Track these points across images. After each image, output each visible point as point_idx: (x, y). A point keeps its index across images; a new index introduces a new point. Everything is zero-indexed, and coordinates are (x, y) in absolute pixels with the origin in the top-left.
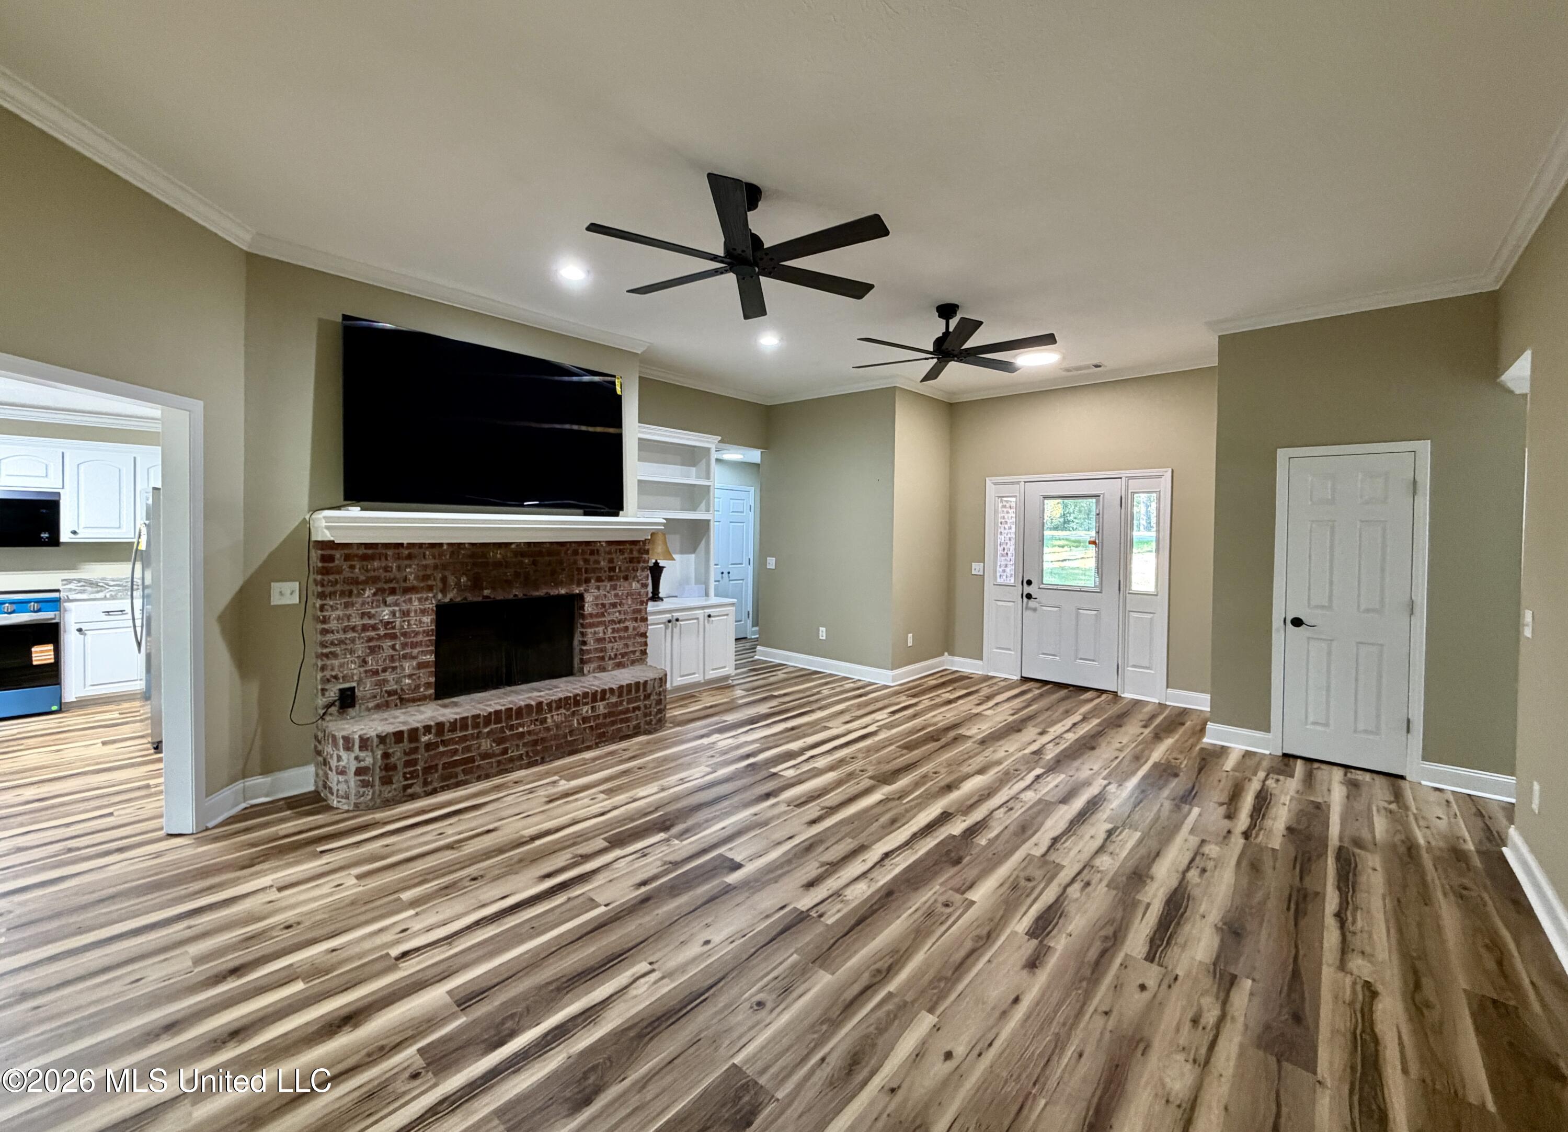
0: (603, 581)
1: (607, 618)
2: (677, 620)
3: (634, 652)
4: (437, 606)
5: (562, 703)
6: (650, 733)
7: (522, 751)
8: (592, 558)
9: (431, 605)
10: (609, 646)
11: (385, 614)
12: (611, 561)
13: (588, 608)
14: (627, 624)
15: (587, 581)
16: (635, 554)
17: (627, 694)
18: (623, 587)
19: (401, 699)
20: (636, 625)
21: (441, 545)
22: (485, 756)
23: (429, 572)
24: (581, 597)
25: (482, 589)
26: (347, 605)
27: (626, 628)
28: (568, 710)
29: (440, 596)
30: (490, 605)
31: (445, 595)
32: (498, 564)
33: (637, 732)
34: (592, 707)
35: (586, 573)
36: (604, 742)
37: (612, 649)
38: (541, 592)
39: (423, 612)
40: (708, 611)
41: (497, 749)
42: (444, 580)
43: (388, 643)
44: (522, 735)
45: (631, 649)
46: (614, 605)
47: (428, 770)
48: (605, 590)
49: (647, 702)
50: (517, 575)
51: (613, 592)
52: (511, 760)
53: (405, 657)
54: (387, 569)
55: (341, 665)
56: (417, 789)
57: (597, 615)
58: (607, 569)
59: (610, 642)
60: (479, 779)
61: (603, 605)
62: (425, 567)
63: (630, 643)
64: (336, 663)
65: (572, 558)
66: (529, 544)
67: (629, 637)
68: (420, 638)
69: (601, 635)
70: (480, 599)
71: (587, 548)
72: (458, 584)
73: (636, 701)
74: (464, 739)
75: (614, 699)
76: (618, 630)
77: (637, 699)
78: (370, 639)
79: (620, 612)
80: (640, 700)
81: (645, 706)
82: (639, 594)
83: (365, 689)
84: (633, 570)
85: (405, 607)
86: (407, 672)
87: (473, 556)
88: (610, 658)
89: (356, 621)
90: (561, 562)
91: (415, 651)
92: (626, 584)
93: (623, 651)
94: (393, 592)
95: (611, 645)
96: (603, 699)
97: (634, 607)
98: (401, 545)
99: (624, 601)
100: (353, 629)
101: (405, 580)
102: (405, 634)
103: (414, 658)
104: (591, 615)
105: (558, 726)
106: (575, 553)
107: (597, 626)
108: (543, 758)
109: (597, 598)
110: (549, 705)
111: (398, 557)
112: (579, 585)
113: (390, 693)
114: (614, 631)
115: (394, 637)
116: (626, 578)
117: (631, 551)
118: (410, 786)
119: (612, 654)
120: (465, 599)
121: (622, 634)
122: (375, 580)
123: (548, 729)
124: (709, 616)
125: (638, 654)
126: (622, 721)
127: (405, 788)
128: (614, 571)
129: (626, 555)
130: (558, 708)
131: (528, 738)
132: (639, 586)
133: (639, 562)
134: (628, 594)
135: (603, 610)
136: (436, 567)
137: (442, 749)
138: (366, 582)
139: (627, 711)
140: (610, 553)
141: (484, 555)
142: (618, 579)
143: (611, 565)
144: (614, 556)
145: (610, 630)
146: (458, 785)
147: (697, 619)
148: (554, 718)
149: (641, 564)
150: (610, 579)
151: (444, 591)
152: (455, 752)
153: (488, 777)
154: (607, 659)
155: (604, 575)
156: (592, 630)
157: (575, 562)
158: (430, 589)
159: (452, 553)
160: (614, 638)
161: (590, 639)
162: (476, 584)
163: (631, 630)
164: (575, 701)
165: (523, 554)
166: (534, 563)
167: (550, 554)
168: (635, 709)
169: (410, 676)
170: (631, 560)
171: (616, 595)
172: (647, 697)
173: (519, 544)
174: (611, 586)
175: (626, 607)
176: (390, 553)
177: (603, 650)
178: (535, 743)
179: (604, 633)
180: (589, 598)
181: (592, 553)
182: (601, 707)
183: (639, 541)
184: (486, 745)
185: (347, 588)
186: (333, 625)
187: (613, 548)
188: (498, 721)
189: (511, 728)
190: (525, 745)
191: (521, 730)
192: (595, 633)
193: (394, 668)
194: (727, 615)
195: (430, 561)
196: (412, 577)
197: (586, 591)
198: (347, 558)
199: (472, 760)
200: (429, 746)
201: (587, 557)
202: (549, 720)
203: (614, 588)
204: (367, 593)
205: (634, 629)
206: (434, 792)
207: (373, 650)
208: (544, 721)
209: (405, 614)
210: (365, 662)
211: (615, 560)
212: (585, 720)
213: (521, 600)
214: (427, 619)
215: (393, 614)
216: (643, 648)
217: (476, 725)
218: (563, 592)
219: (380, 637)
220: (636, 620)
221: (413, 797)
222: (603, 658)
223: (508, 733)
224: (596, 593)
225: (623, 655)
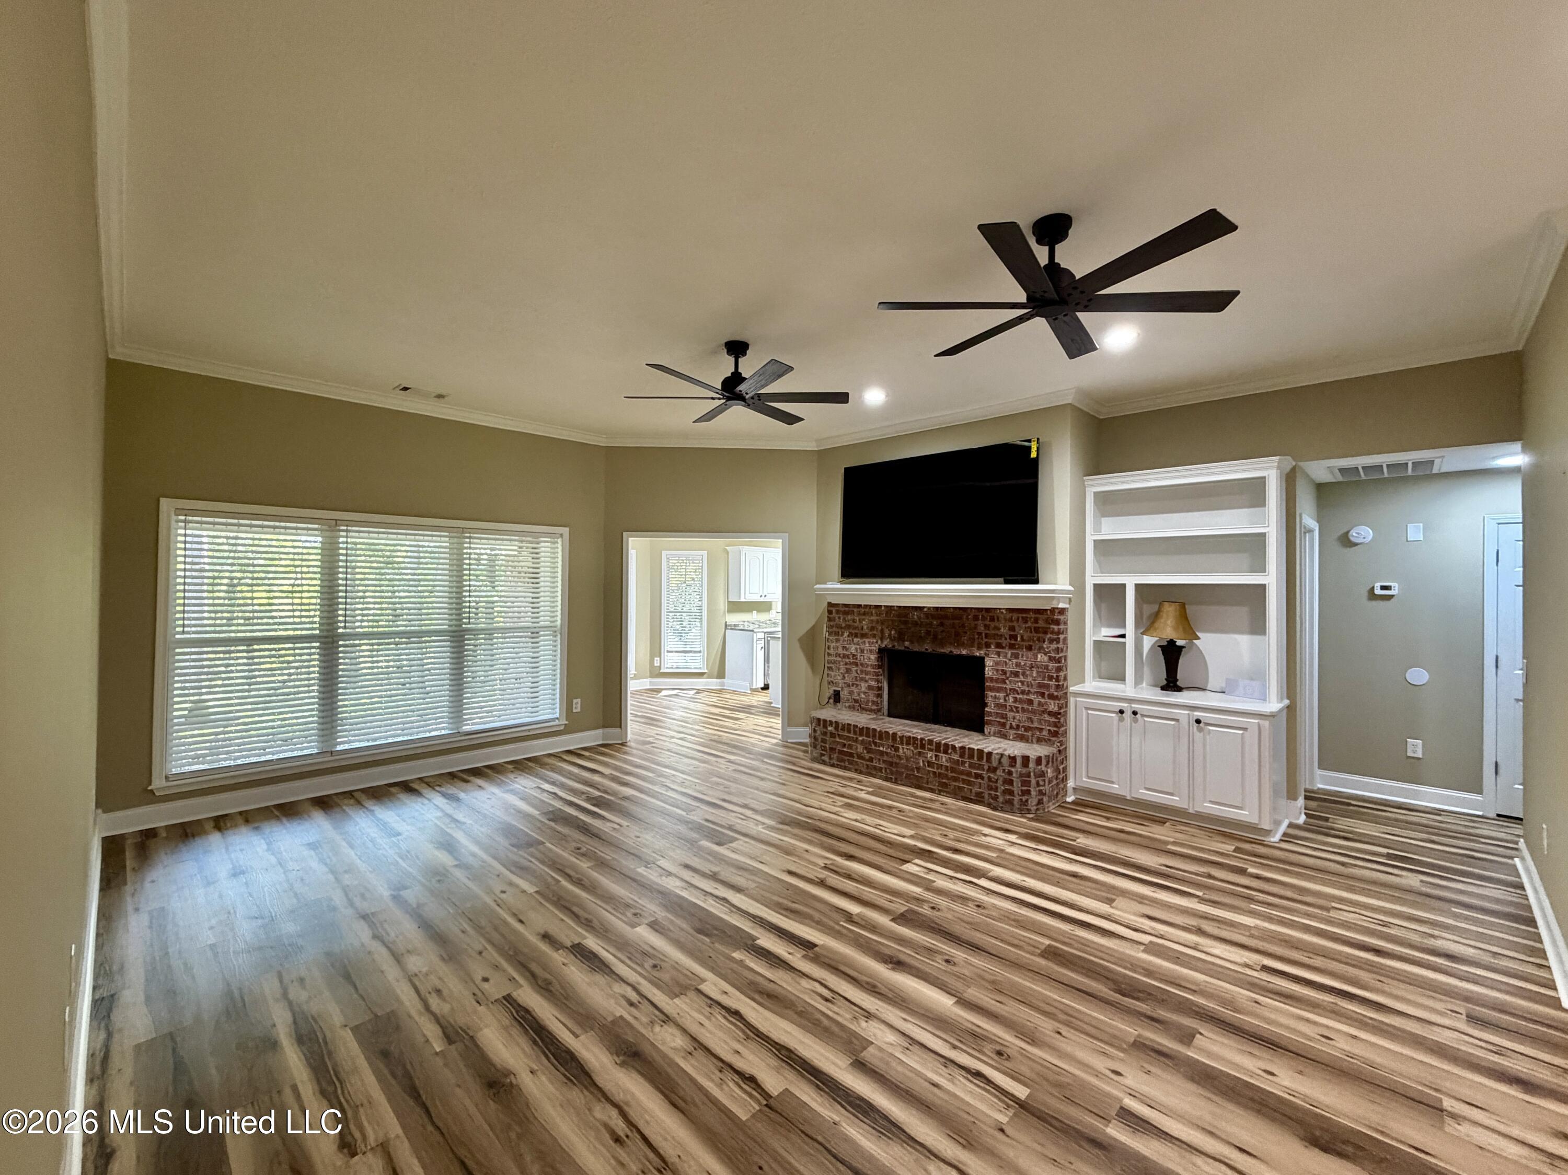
0: (1003, 648)
1: (1009, 686)
2: (1135, 713)
3: (1041, 730)
4: (879, 649)
5: (910, 741)
6: (995, 809)
7: (883, 766)
8: (992, 625)
9: (875, 648)
10: (1010, 715)
11: (853, 648)
12: (1012, 629)
13: (989, 672)
14: (1032, 697)
15: (988, 646)
16: (1041, 624)
17: (969, 758)
18: (1025, 658)
19: (858, 706)
20: (1043, 700)
21: (880, 606)
22: (860, 757)
23: (874, 625)
24: (980, 661)
25: (904, 641)
26: (837, 641)
27: (1030, 702)
28: (916, 748)
29: (879, 642)
30: (907, 654)
31: (882, 642)
32: (915, 624)
33: (979, 800)
34: (936, 756)
35: (986, 637)
36: (947, 792)
37: (1014, 718)
38: (946, 650)
39: (871, 651)
40: (1198, 714)
41: (867, 756)
42: (882, 631)
43: (854, 669)
44: (882, 753)
45: (1036, 725)
46: (1016, 674)
47: (832, 749)
48: (1005, 657)
49: (992, 775)
50: (928, 633)
51: (1014, 661)
52: (875, 768)
53: (862, 679)
54: (854, 621)
55: (835, 676)
56: (826, 758)
57: (997, 681)
58: (1008, 637)
59: (1011, 710)
60: (856, 771)
61: (1004, 672)
62: (872, 621)
63: (1035, 719)
64: (833, 674)
65: (973, 623)
66: (937, 608)
67: (1033, 712)
68: (869, 669)
69: (1002, 701)
70: (903, 648)
71: (988, 614)
72: (890, 635)
73: (978, 769)
74: (848, 738)
75: (956, 757)
76: (1021, 701)
77: (980, 767)
78: (846, 664)
79: (1022, 683)
80: (983, 770)
81: (989, 778)
82: (1047, 667)
83: (844, 694)
84: (1039, 640)
85: (862, 647)
86: (863, 689)
87: (899, 616)
88: (1011, 727)
89: (840, 651)
90: (963, 626)
91: (867, 677)
92: (1030, 654)
93: (1026, 724)
94: (856, 636)
95: (1013, 714)
96: (946, 752)
97: (1040, 680)
98: (860, 606)
99: (1028, 673)
100: (839, 655)
101: (862, 629)
102: (862, 664)
103: (866, 681)
104: (991, 679)
105: (907, 759)
106: (976, 618)
107: (998, 692)
108: (896, 779)
109: (997, 663)
110: (901, 738)
111: (859, 614)
112: (979, 648)
113: (856, 701)
114: (1016, 700)
115: (857, 665)
116: (1030, 648)
117: (1036, 621)
118: (823, 755)
119: (1014, 724)
120: (894, 646)
121: (1025, 706)
122: (848, 627)
123: (899, 757)
124: (1198, 721)
125: (1045, 733)
126: (964, 781)
127: (822, 755)
128: (1016, 640)
129: (1029, 624)
130: (908, 744)
131: (885, 758)
132: (1046, 658)
133: (1046, 633)
134: (1032, 667)
135: (1004, 677)
136: (877, 622)
137: (838, 740)
138: (845, 628)
139: (969, 774)
140: (1011, 620)
141: (906, 616)
142: (1020, 648)
143: (1012, 633)
144: (1015, 624)
145: (1011, 700)
146: (845, 768)
147: (1177, 720)
148: (905, 750)
149: (1049, 636)
150: (1012, 647)
151: (882, 639)
152: (844, 745)
153: (861, 773)
154: (1008, 727)
155: (1004, 642)
156: (993, 694)
157: (975, 628)
158: (874, 636)
159: (887, 613)
160: (1017, 708)
161: (989, 700)
162: (901, 637)
163: (1036, 704)
164: (921, 744)
165: (933, 617)
166: (942, 624)
167: (955, 617)
168: (978, 776)
169: (865, 693)
170: (1037, 630)
171: (1018, 665)
172: (994, 770)
173: (929, 608)
174: (1012, 654)
175: (1030, 679)
176: (855, 610)
177: (1004, 717)
178: (891, 764)
179: (1005, 700)
180: (989, 662)
181: (992, 619)
182: (944, 758)
183: (1046, 610)
184: (860, 749)
185: (837, 630)
186: (832, 651)
187: (1015, 616)
188: (868, 736)
189: (875, 744)
190: (884, 761)
191: (881, 749)
192: (995, 697)
193: (857, 685)
194: (1245, 729)
195: (874, 618)
196: (865, 627)
197: (987, 655)
198: (838, 612)
199: (851, 755)
200: (832, 735)
201: (987, 623)
202: (901, 750)
203: (1016, 656)
204: (846, 634)
205: (1040, 704)
206: (833, 766)
207: (848, 671)
208: (897, 749)
209: (862, 651)
210: (844, 677)
211: (1017, 628)
212: (930, 764)
213: (930, 654)
214: (873, 657)
215: (856, 649)
216: (1052, 729)
217: (855, 733)
218: (964, 652)
219: (851, 664)
220: (1043, 695)
221: (824, 763)
222: (1003, 725)
223: (873, 747)
224: (997, 659)
225: (1027, 729)
